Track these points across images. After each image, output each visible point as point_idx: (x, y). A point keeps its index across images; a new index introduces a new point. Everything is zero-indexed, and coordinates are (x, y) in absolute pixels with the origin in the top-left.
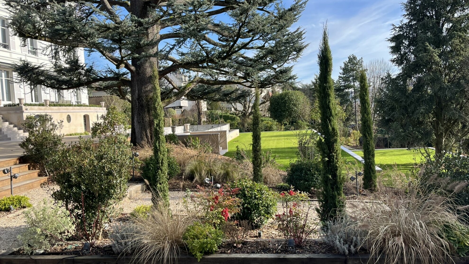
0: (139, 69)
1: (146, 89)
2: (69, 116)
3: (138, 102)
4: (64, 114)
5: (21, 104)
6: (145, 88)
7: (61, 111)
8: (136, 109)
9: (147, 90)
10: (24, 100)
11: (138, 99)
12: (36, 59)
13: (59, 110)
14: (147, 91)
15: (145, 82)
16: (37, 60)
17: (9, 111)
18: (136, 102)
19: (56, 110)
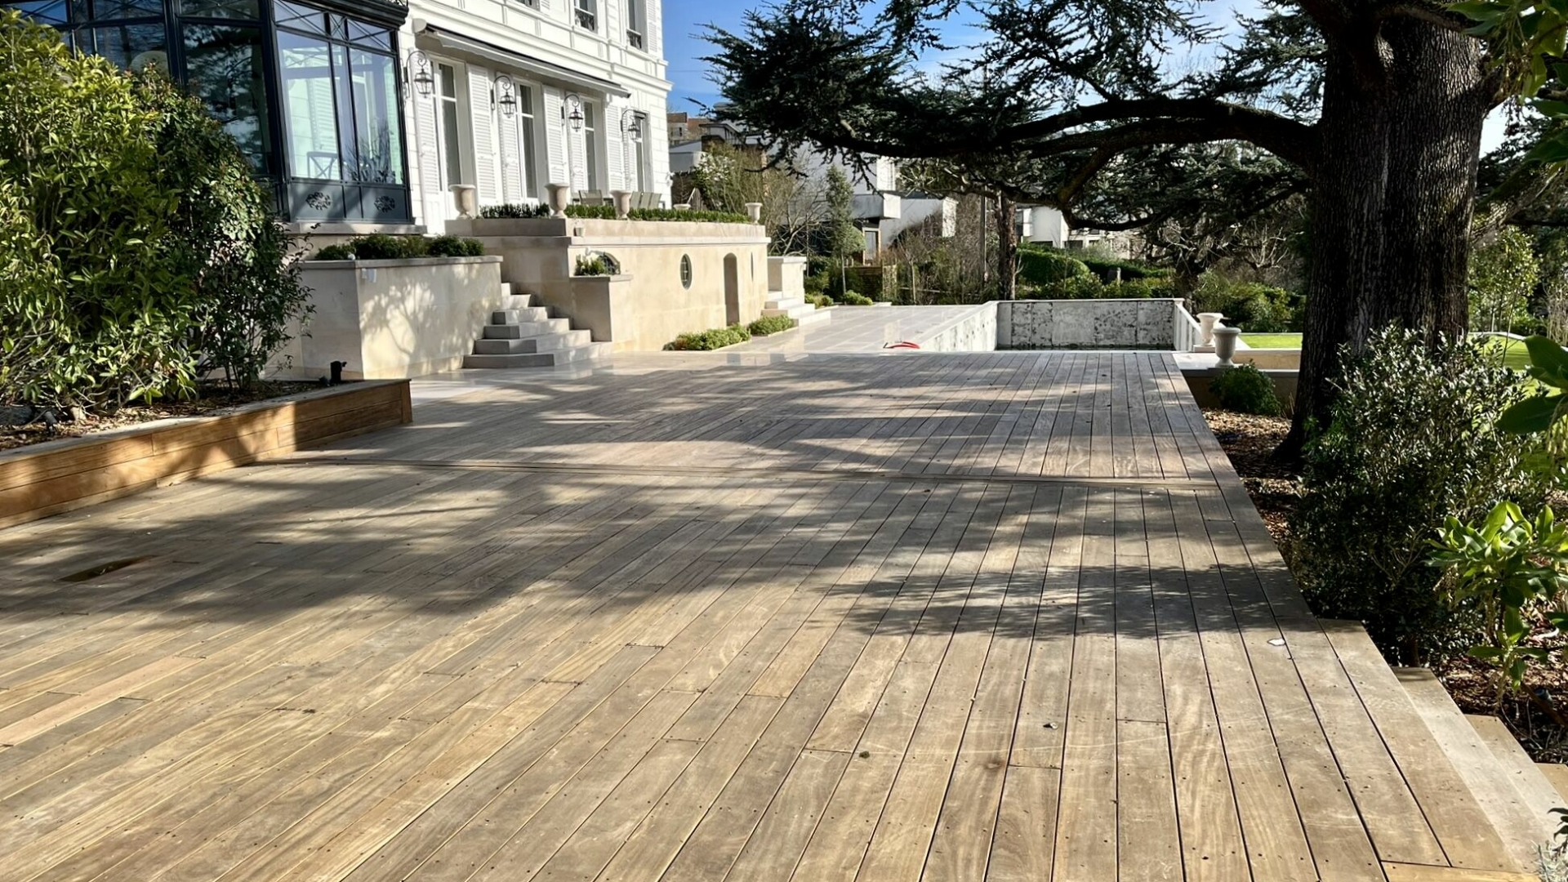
0: (1413, 58)
1: (1439, 164)
2: (685, 259)
3: (1389, 234)
4: (673, 250)
5: (557, 210)
6: (1435, 157)
7: (667, 240)
8: (1374, 268)
9: (1439, 170)
10: (569, 190)
11: (1388, 218)
12: (532, 22)
13: (660, 234)
14: (1439, 176)
15: (1437, 127)
16: (536, 24)
17: (507, 238)
18: (1372, 233)
19: (651, 234)
